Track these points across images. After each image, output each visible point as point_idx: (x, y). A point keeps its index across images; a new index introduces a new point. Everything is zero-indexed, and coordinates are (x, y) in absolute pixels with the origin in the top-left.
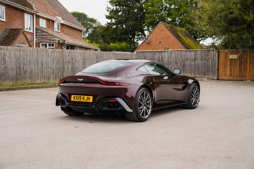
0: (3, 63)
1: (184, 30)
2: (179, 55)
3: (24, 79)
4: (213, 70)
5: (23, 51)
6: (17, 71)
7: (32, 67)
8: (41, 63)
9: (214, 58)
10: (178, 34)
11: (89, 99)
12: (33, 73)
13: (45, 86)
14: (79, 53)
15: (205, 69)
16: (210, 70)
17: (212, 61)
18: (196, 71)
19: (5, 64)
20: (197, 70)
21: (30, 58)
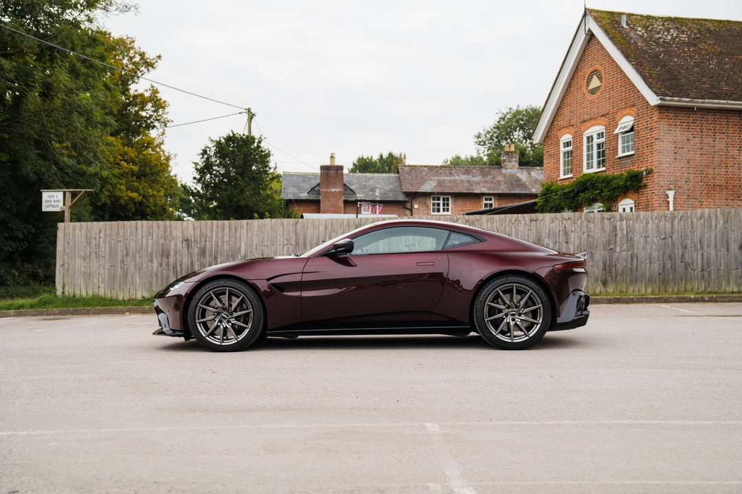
0: (625, 248)
3: (686, 280)
6: (664, 264)
7: (709, 254)
12: (711, 269)
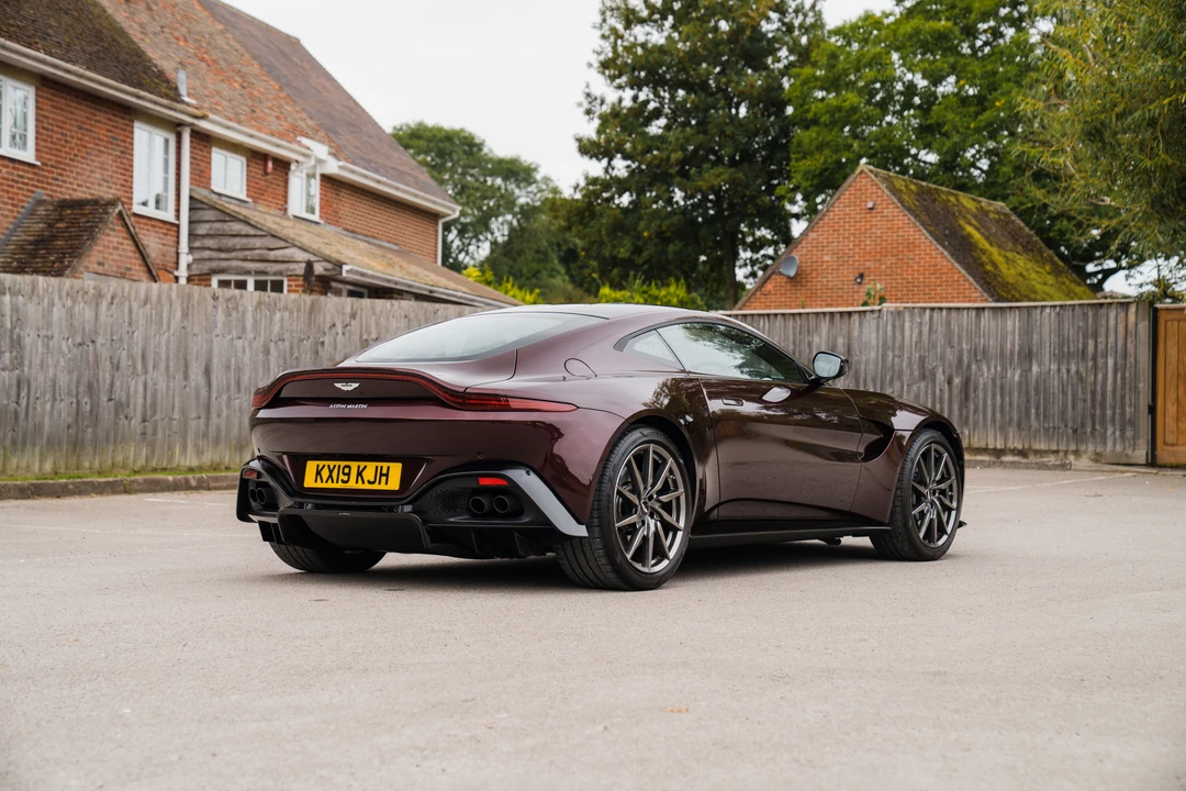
0: (7, 362)
1: (998, 213)
2: (940, 330)
3: (115, 442)
4: (1123, 414)
5: (112, 303)
6: (78, 403)
7: (155, 384)
8: (204, 365)
9: (1131, 347)
10: (963, 229)
11: (384, 478)
12: (158, 416)
13: (217, 479)
14: (403, 314)
15: (1080, 405)
16: (1109, 412)
17: (1120, 362)
18: (1033, 416)
19: (21, 364)
20: (1037, 414)
21: (146, 339)
